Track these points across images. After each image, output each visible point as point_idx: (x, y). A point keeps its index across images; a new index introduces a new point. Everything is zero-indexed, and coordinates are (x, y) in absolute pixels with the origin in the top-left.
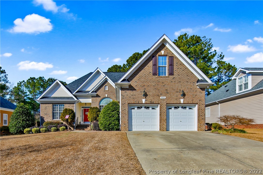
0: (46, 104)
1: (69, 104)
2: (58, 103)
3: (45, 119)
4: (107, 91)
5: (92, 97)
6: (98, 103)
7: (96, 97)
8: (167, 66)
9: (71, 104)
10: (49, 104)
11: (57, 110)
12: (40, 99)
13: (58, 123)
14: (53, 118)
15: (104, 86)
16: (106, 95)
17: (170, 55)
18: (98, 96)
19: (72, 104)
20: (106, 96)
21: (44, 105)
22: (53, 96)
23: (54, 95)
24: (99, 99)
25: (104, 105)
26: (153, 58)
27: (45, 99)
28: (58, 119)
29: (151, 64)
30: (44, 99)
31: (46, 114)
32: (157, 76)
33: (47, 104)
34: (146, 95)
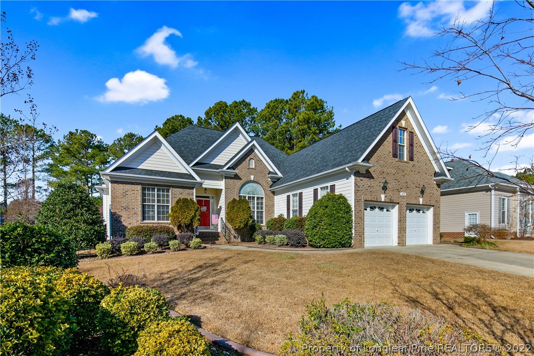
0: (125, 184)
1: (181, 188)
2: (156, 185)
3: (122, 220)
4: (252, 168)
5: (226, 178)
6: (237, 191)
7: (234, 178)
8: (405, 145)
9: (185, 188)
10: (132, 184)
11: (153, 201)
12: (112, 171)
13: (168, 231)
14: (144, 219)
15: (248, 158)
16: (252, 177)
17: (410, 130)
18: (237, 177)
19: (187, 189)
20: (252, 179)
21: (122, 185)
22: (142, 167)
23: (145, 166)
24: (239, 183)
25: (247, 195)
26: (393, 129)
27: (123, 171)
28: (156, 221)
29: (390, 138)
30: (122, 173)
31: (126, 208)
32: (397, 159)
33: (130, 184)
34: (385, 188)
